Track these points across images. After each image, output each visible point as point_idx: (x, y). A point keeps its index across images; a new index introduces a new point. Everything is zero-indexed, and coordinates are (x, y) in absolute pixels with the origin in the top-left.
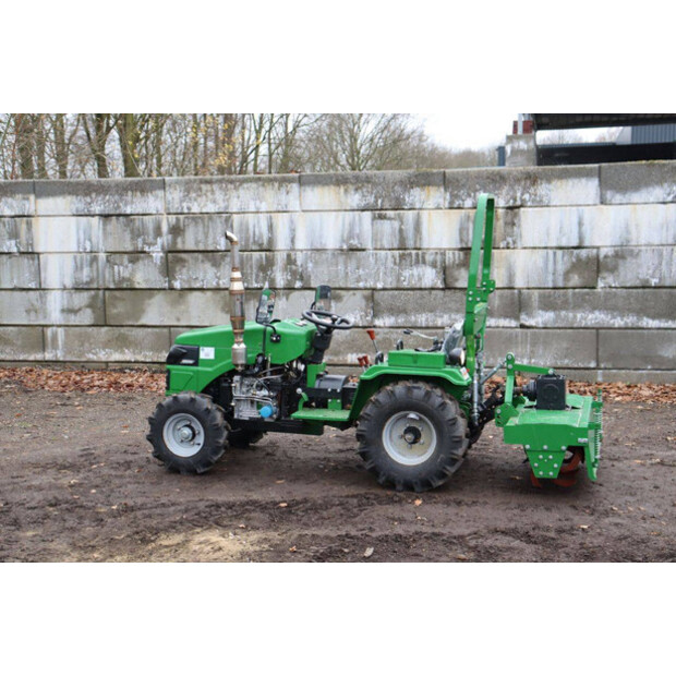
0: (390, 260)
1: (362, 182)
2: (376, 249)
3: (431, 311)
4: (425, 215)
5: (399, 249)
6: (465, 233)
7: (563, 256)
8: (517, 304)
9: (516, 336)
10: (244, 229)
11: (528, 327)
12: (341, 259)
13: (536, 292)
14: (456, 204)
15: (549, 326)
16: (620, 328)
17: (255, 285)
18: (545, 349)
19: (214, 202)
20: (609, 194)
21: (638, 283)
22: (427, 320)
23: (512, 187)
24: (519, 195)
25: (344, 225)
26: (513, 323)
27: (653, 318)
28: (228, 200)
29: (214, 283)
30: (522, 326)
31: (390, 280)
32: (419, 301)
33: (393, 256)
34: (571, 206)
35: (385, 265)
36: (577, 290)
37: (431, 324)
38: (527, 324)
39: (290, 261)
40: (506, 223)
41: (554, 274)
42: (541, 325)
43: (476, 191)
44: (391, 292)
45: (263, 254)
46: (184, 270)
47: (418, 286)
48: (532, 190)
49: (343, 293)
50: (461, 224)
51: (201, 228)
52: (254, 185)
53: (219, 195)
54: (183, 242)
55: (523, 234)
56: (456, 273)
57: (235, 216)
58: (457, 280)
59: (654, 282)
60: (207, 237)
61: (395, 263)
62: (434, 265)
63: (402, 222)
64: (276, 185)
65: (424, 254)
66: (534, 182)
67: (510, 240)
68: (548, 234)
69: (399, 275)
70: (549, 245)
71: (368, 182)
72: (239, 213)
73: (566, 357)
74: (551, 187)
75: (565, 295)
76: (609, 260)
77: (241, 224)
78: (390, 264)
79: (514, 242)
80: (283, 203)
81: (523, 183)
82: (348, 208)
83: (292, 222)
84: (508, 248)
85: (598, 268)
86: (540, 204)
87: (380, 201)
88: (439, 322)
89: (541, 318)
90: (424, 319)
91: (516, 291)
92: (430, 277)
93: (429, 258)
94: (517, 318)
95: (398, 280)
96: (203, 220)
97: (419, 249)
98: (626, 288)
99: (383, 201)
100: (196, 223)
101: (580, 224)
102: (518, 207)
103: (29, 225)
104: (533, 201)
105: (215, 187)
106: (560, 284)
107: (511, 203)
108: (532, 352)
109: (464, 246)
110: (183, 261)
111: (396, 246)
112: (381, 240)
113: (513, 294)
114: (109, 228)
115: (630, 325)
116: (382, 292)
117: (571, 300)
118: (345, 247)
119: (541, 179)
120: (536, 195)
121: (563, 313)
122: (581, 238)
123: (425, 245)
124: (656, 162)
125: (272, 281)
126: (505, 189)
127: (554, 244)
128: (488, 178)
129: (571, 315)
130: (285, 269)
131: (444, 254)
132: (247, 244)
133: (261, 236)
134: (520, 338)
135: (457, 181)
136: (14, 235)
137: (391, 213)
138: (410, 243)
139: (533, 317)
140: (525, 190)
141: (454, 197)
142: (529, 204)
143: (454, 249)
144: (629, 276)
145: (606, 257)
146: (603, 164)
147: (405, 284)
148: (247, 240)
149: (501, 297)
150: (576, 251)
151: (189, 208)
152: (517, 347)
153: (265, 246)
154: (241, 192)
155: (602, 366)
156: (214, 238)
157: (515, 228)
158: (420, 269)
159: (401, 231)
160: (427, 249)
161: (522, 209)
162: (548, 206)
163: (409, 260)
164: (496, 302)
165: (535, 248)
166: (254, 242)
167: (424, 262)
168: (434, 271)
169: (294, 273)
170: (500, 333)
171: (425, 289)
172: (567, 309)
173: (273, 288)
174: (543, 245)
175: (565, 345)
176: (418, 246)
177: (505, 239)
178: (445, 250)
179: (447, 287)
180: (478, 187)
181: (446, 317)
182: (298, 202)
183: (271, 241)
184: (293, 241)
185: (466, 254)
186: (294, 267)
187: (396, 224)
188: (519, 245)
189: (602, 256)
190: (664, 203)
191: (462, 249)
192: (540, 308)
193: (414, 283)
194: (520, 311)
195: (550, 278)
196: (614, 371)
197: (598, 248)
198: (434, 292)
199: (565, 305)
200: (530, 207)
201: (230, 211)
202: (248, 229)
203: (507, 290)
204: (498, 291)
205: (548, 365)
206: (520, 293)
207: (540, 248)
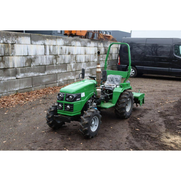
7: (25, 58)
8: (15, 72)
13: (20, 68)
15: (23, 77)
16: (36, 76)
18: (22, 84)
20: (33, 42)
21: (38, 65)
23: (12, 37)
24: (14, 40)
26: (15, 78)
27: (41, 73)
30: (17, 78)
34: (25, 44)
36: (28, 67)
38: (18, 77)
40: (12, 49)
42: (21, 78)
43: (3, 38)
48: (17, 39)
55: (16, 52)
59: (41, 64)
66: (17, 37)
67: (13, 53)
68: (21, 52)
73: (27, 85)
74: (21, 38)
75: (25, 69)
76: (33, 59)
79: (14, 54)
81: (15, 37)
84: (12, 56)
85: (31, 61)
86: (19, 43)
89: (21, 76)
91: (15, 68)
94: (16, 76)
98: (36, 66)
101: (28, 49)
102: (14, 44)
104: (18, 42)
106: (24, 66)
107: (12, 43)
108: (20, 85)
109: (1, 55)
115: (38, 75)
117: (27, 70)
119: (19, 36)
121: (25, 74)
122: (28, 53)
124: (40, 34)
126: (11, 38)
127: (22, 55)
128: (6, 34)
129: (27, 74)
134: (17, 82)
142: (17, 43)
144: (37, 63)
145: (33, 58)
146: (31, 34)
149: (12, 70)
150: (27, 57)
152: (16, 85)
155: (33, 86)
157: (14, 50)
161: (15, 44)
162: (20, 44)
164: (11, 72)
170: (12, 81)
172: (26, 73)
174: (20, 55)
175: (26, 82)
180: (4, 37)
185: (2, 58)
189: (32, 58)
190: (42, 45)
192: (21, 73)
194: (16, 74)
195: (22, 64)
196: (35, 87)
197: (31, 56)
203: (13, 69)
204: (11, 69)
205: (23, 88)
206: (16, 69)
207: (19, 56)
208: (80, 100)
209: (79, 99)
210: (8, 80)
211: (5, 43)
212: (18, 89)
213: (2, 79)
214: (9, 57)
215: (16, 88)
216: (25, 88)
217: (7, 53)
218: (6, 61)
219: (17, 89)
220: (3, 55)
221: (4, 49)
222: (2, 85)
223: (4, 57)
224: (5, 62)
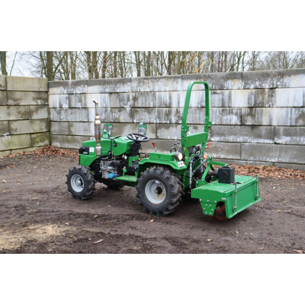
0: (218, 112)
1: (207, 78)
2: (212, 107)
3: (235, 135)
4: (233, 92)
5: (222, 107)
6: (250, 100)
7: (295, 111)
8: (273, 133)
9: (273, 148)
10: (160, 98)
11: (278, 144)
12: (198, 111)
13: (282, 128)
14: (247, 87)
15: (288, 143)
17: (164, 122)
18: (286, 154)
19: (149, 87)
22: (233, 139)
23: (272, 79)
24: (275, 82)
25: (199, 97)
26: (271, 142)
28: (154, 86)
29: (149, 121)
30: (275, 143)
31: (217, 121)
32: (230, 130)
33: (219, 110)
34: (300, 87)
35: (216, 114)
36: (301, 127)
37: (235, 141)
38: (278, 142)
39: (178, 112)
40: (269, 96)
41: (291, 119)
42: (284, 143)
43: (255, 81)
44: (218, 126)
45: (167, 109)
46: (138, 115)
47: (229, 124)
48: (281, 80)
49: (198, 126)
50: (249, 96)
51: (144, 98)
52: (164, 80)
53: (151, 84)
54: (137, 104)
55: (277, 100)
56: (246, 118)
57: (157, 93)
58: (246, 121)
60: (146, 101)
61: (220, 113)
62: (236, 114)
63: (223, 95)
64: (173, 79)
65: (232, 109)
66: (282, 77)
67: (270, 103)
68: (288, 101)
69: (222, 119)
70: (289, 106)
71: (209, 78)
72: (158, 92)
73: (295, 158)
74: (290, 78)
75: (296, 129)
77: (159, 96)
78: (218, 114)
79: (272, 105)
80: (175, 87)
81: (277, 77)
82: (201, 89)
83: (178, 95)
84: (270, 107)
86: (285, 87)
87: (214, 86)
88: (238, 140)
89: (284, 140)
90: (232, 138)
91: (273, 127)
92: (234, 120)
93: (234, 111)
94: (273, 139)
95: (221, 121)
96: (144, 94)
97: (230, 107)
99: (215, 86)
100: (142, 96)
101: (304, 96)
102: (275, 88)
103: (85, 97)
104: (282, 85)
105: (150, 81)
106: (294, 124)
107: (271, 86)
108: (280, 155)
109: (250, 106)
110: (137, 111)
111: (220, 106)
112: (214, 103)
113: (271, 128)
114: (111, 98)
116: (214, 126)
117: (298, 132)
118: (199, 106)
119: (286, 75)
120: (283, 83)
121: (294, 138)
122: (304, 102)
123: (233, 106)
125: (170, 120)
126: (269, 79)
127: (291, 105)
128: (261, 75)
129: (298, 139)
130: (175, 115)
131: (241, 110)
132: (161, 105)
133: (166, 102)
134: (274, 149)
135: (248, 77)
136: (80, 101)
137: (218, 91)
138: (226, 105)
139: (281, 139)
140: (278, 80)
141: (246, 84)
142: (280, 87)
143: (245, 107)
147: (224, 123)
148: (161, 103)
149: (266, 129)
150: (301, 109)
151: (140, 90)
152: (273, 153)
153: (168, 106)
154: (159, 83)
156: (149, 102)
157: (273, 98)
158: (230, 116)
159: (223, 99)
160: (234, 107)
161: (277, 89)
162: (289, 88)
163: (225, 111)
164: (264, 132)
165: (282, 107)
166: (164, 104)
167: (232, 113)
168: (237, 117)
169: (179, 117)
170: (265, 145)
171: (233, 125)
172: (296, 136)
173: (171, 123)
174: (286, 106)
175: (295, 153)
176: (230, 106)
177: (268, 103)
178: (242, 108)
179: (242, 125)
180: (256, 79)
181: (241, 138)
182: (181, 87)
183: (170, 103)
184: (179, 103)
185: (250, 110)
186: (179, 115)
187: (221, 96)
188: (275, 106)
191: (249, 107)
192: (284, 135)
193: (228, 122)
194: (274, 136)
195: (289, 121)
198: (236, 126)
199: (295, 134)
200: (281, 88)
201: (155, 90)
202: (161, 98)
203: (268, 127)
204: (265, 127)
205: (287, 161)
206: (275, 128)
207: (284, 107)
208: (88, 154)
209: (86, 153)
210: (257, 143)
211: (258, 89)
212: (276, 161)
213: (247, 140)
214: (264, 108)
215: (272, 157)
216: (292, 162)
217: (260, 102)
218: (258, 114)
219: (273, 161)
220: (252, 106)
221: (255, 96)
222: (246, 148)
223: (254, 109)
224: (255, 116)
